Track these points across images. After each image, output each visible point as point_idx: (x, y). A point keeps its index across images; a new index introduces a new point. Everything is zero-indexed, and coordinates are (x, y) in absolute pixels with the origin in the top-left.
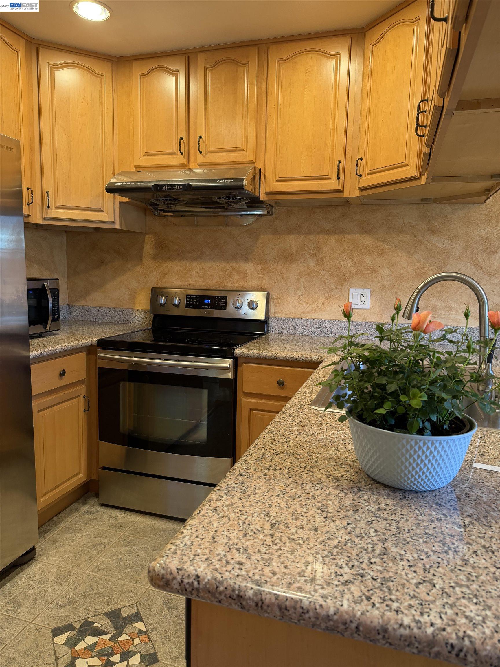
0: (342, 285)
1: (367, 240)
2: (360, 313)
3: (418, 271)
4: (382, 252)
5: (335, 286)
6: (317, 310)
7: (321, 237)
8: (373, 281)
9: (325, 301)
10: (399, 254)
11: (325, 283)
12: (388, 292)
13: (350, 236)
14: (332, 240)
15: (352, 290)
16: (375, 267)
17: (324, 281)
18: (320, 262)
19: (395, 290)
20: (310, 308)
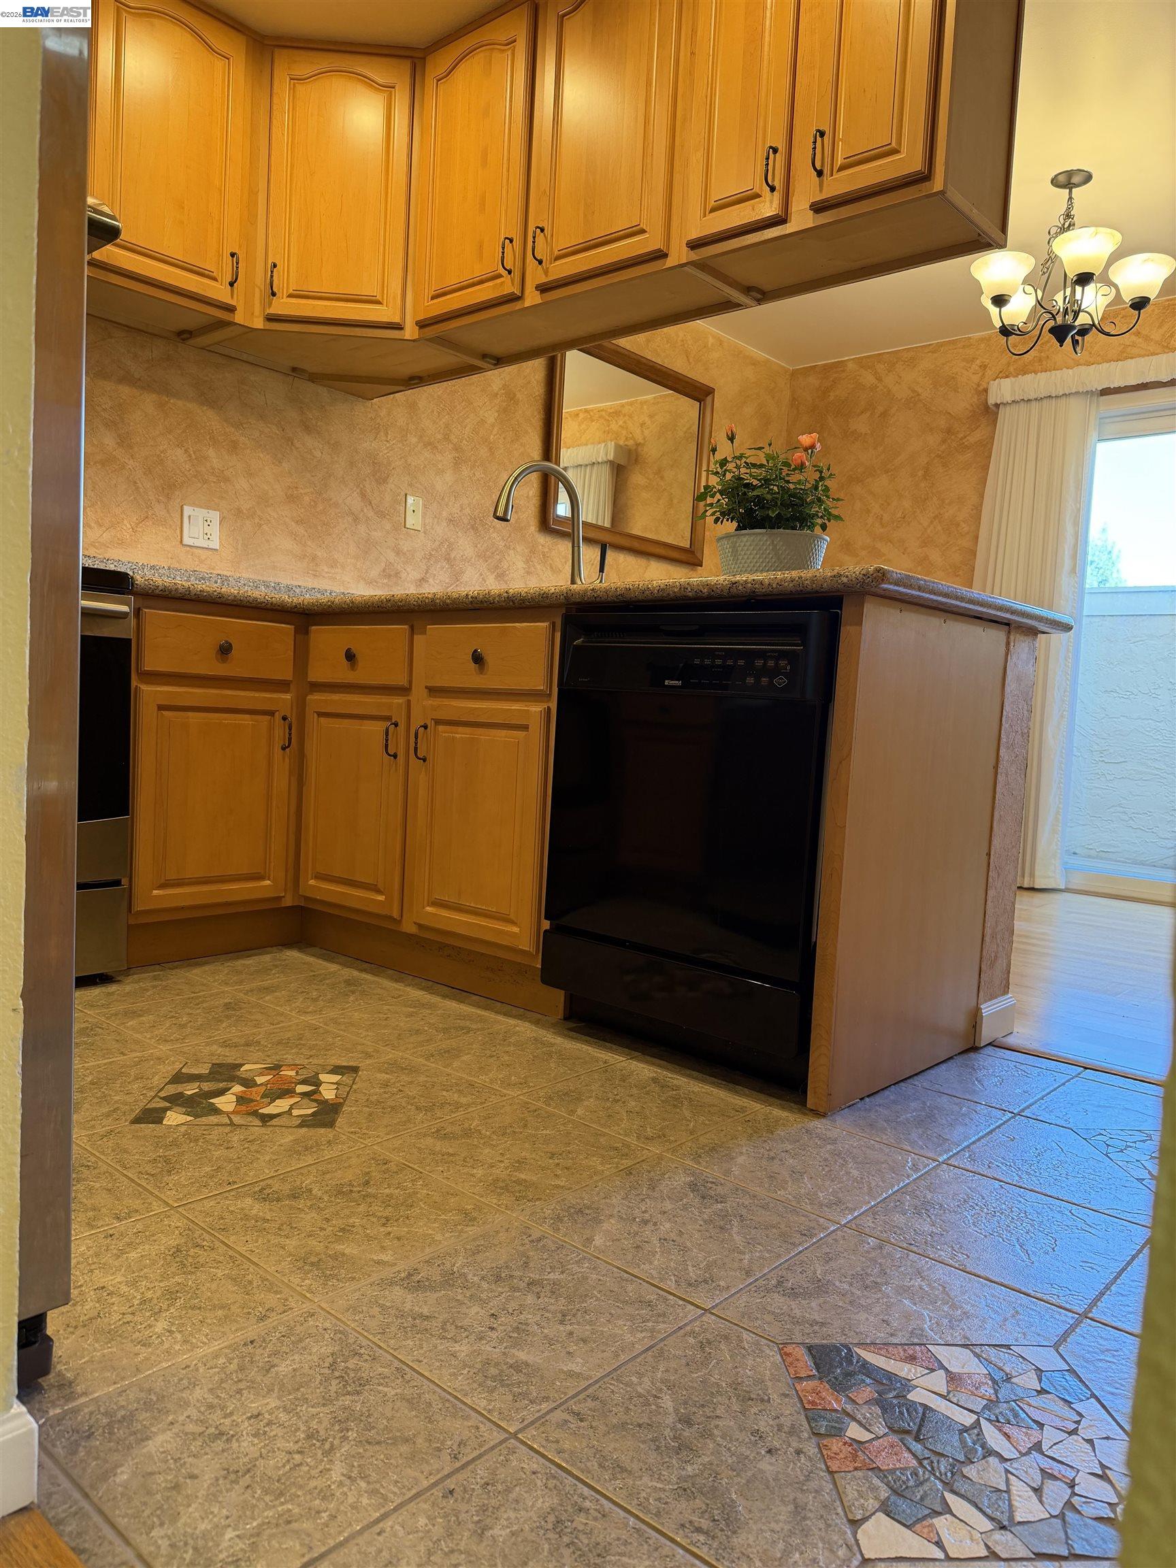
0: (169, 499)
1: (209, 418)
2: (203, 558)
3: (290, 492)
4: (234, 447)
5: (157, 496)
6: (121, 543)
7: (125, 391)
8: (222, 498)
9: (138, 524)
10: (261, 455)
11: (137, 488)
12: (248, 522)
13: (180, 403)
14: (148, 401)
15: (187, 510)
16: (225, 472)
17: (135, 482)
18: (124, 441)
19: (257, 520)
20: (106, 536)
